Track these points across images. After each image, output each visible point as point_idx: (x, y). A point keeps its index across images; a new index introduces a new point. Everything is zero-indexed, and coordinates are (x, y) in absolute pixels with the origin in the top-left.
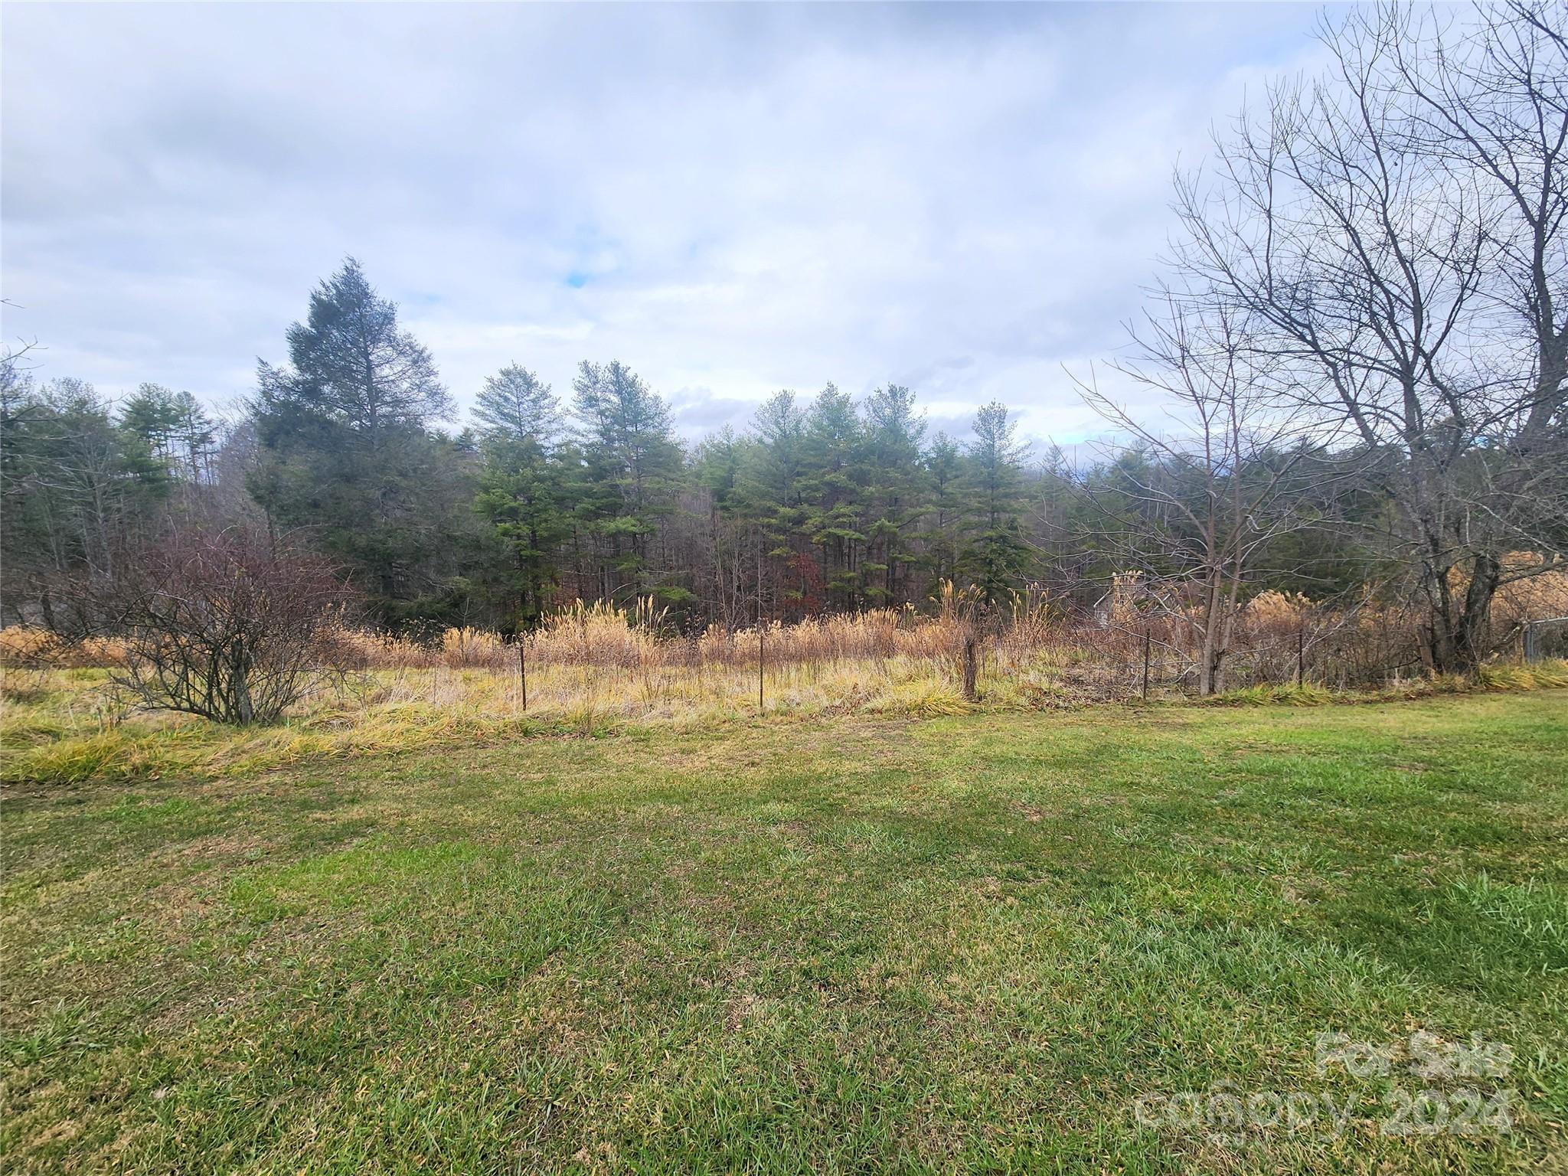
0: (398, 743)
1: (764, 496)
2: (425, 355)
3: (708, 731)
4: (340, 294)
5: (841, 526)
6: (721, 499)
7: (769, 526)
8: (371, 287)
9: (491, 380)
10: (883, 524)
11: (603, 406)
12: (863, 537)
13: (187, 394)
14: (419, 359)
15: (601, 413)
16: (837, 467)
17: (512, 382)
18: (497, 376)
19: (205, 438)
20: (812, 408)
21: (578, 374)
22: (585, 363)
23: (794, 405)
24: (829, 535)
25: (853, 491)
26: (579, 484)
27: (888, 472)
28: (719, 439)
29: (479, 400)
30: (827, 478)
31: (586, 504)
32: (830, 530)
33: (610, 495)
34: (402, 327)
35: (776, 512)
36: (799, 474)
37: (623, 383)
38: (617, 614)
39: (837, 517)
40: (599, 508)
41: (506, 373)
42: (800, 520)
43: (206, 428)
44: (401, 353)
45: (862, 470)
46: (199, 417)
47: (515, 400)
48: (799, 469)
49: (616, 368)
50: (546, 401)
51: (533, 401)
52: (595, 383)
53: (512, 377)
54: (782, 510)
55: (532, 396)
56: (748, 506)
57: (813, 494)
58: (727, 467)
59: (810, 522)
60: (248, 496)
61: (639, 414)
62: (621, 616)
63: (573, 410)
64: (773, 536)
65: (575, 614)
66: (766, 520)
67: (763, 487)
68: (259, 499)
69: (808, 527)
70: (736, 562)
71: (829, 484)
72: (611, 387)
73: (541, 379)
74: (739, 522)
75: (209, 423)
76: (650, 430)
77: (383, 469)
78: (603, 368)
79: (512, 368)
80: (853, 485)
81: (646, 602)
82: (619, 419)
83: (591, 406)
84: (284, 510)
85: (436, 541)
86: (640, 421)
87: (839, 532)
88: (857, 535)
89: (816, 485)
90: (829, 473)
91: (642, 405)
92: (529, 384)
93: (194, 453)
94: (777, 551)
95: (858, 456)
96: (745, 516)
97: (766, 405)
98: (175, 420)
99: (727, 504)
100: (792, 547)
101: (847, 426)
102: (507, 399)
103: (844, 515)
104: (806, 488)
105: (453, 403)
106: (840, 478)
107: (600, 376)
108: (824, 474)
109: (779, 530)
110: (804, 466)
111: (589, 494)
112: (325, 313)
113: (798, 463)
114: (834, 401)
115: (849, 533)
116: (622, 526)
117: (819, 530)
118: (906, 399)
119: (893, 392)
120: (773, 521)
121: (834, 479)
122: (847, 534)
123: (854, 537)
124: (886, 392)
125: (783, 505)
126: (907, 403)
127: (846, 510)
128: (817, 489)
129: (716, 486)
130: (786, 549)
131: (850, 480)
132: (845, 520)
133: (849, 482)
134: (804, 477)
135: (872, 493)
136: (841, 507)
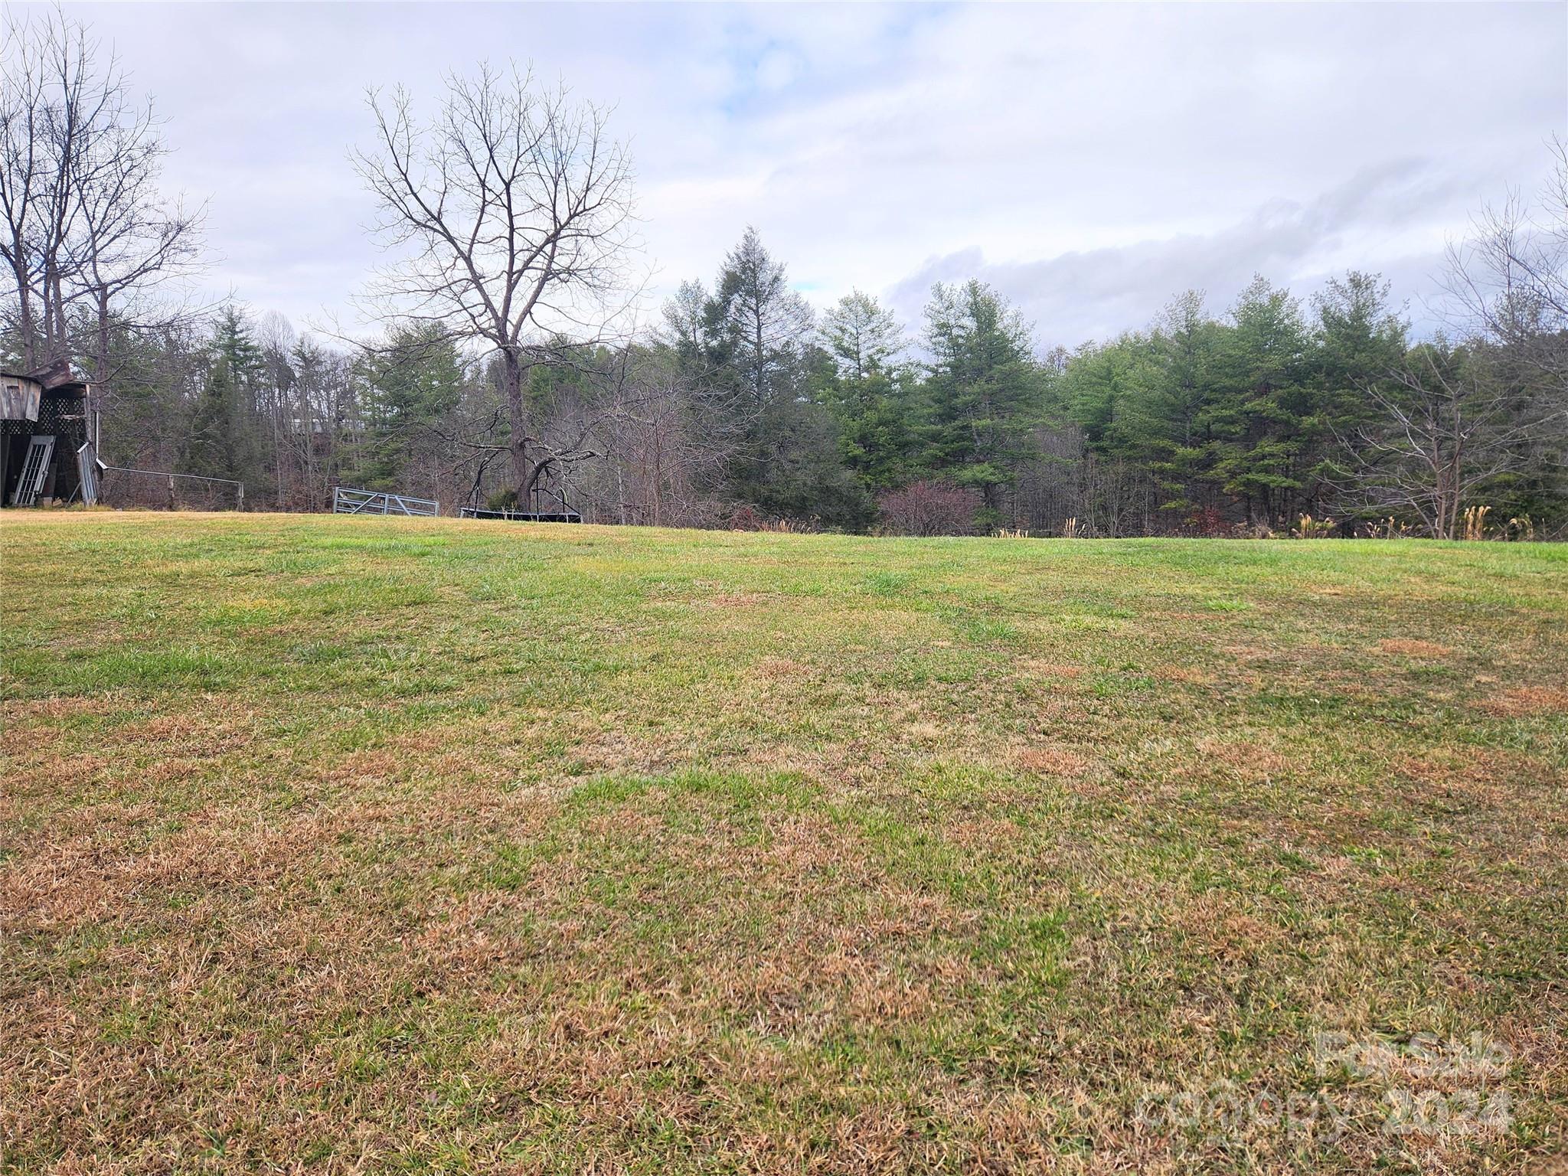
1: (1156, 433)
4: (742, 263)
5: (1267, 470)
6: (1096, 435)
7: (1162, 472)
8: (767, 252)
9: (831, 312)
11: (956, 333)
12: (1298, 484)
15: (953, 342)
16: (1264, 390)
17: (852, 311)
18: (837, 307)
21: (928, 300)
22: (939, 287)
23: (1203, 309)
24: (1248, 484)
25: (1287, 423)
26: (927, 427)
27: (1339, 395)
30: (1248, 406)
31: (933, 450)
32: (1250, 476)
33: (961, 438)
35: (1172, 453)
36: (1208, 402)
37: (984, 312)
39: (1264, 457)
40: (947, 455)
41: (845, 302)
42: (1209, 462)
45: (1301, 394)
47: (854, 331)
48: (1206, 395)
49: (974, 290)
50: (889, 330)
51: (875, 331)
52: (948, 308)
53: (852, 305)
54: (1181, 450)
55: (872, 325)
56: (1133, 447)
57: (1226, 428)
58: (1105, 396)
59: (1221, 465)
61: (996, 338)
63: (922, 341)
64: (1166, 485)
66: (1159, 464)
67: (1155, 421)
69: (1219, 471)
71: (1251, 414)
72: (966, 310)
73: (884, 306)
74: (1121, 468)
78: (958, 290)
79: (852, 296)
80: (1284, 415)
83: (942, 334)
87: (1262, 478)
88: (1288, 482)
89: (1231, 416)
90: (1247, 400)
91: (1000, 326)
92: (871, 312)
94: (1172, 504)
95: (1296, 374)
96: (1129, 458)
97: (1163, 312)
99: (1105, 444)
100: (1195, 499)
101: (1285, 332)
102: (845, 331)
103: (1272, 455)
104: (1218, 420)
106: (1268, 405)
107: (955, 298)
108: (1242, 403)
109: (1176, 477)
110: (1215, 391)
111: (935, 437)
113: (1206, 387)
114: (1265, 301)
115: (1277, 480)
116: (980, 476)
117: (1233, 475)
118: (1375, 291)
119: (1356, 283)
120: (1168, 465)
121: (1258, 408)
122: (1274, 481)
123: (1284, 485)
124: (1344, 282)
125: (1184, 444)
126: (1377, 296)
127: (1274, 449)
128: (1232, 421)
129: (1089, 420)
130: (1185, 501)
131: (1281, 409)
132: (1272, 462)
133: (1278, 411)
134: (1215, 406)
135: (1314, 425)
136: (1267, 446)
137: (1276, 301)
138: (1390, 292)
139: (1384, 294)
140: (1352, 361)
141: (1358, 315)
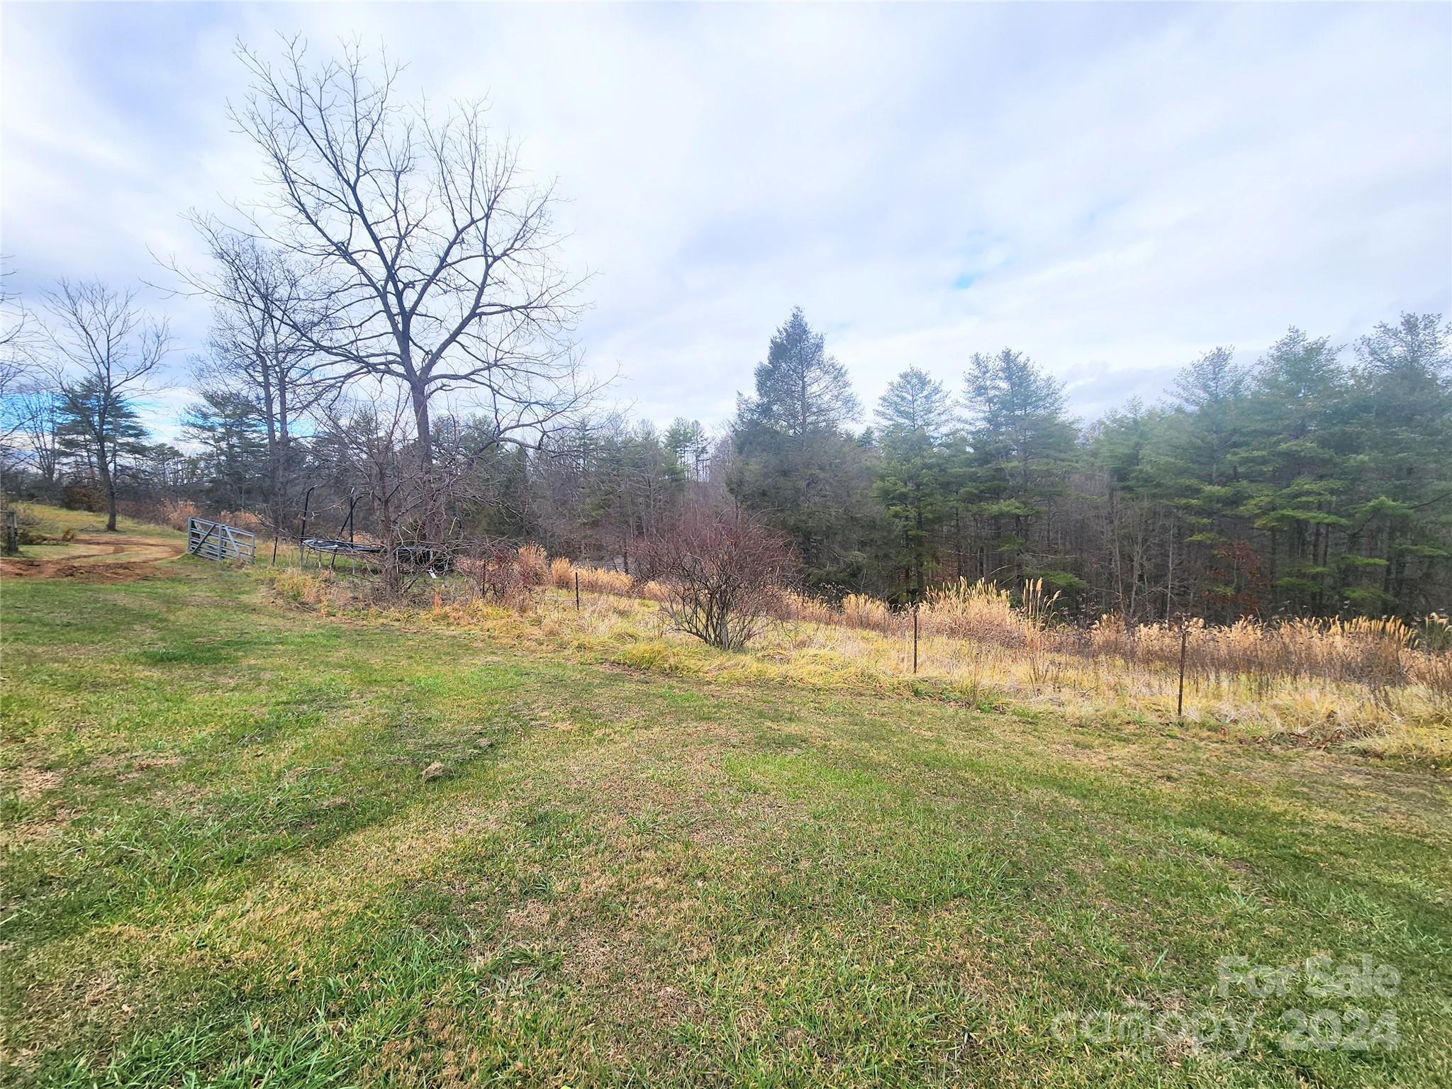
0: (819, 682)
1: (1181, 472)
2: (843, 371)
3: (1110, 729)
4: (788, 335)
5: (1306, 507)
6: (1122, 478)
7: (1188, 508)
8: (809, 326)
9: (892, 384)
10: (1382, 503)
11: (991, 393)
12: (1343, 521)
13: (696, 422)
14: (838, 374)
15: (990, 400)
16: (1300, 432)
17: (909, 383)
18: (897, 380)
19: (704, 450)
20: (1261, 362)
21: (969, 367)
22: (977, 356)
23: (1232, 362)
24: (1282, 519)
25: (1327, 462)
26: (964, 469)
27: (1395, 434)
28: (1123, 412)
29: (881, 402)
30: (1283, 446)
31: (970, 488)
32: (1285, 512)
33: (994, 478)
34: (828, 352)
35: (1198, 491)
36: (1235, 445)
37: (1014, 369)
38: (999, 595)
39: (1297, 496)
40: (983, 492)
41: (904, 376)
42: (1236, 500)
43: (705, 443)
44: (826, 372)
45: (1345, 433)
46: (702, 437)
47: (910, 398)
48: (1235, 438)
49: (1007, 356)
50: (938, 396)
51: (925, 397)
52: (985, 373)
53: (909, 378)
54: (1208, 488)
55: (925, 393)
56: (1159, 485)
57: (1258, 468)
58: (1131, 443)
59: (1252, 502)
60: (726, 489)
61: (1030, 397)
62: (1004, 597)
63: (963, 401)
64: (1193, 519)
65: (958, 592)
66: (1184, 501)
67: (1181, 463)
68: (731, 490)
69: (1251, 507)
70: (1138, 548)
71: (1288, 455)
72: (1001, 374)
73: (934, 377)
74: (1146, 503)
76: (1041, 412)
77: (808, 465)
78: (994, 358)
79: (909, 370)
80: (1328, 454)
81: (1035, 586)
82: (1006, 403)
83: (979, 395)
84: (745, 498)
85: (843, 522)
86: (1030, 404)
87: (1300, 514)
88: (1330, 519)
89: (1263, 457)
90: (1285, 440)
91: (1033, 387)
92: (923, 382)
93: (697, 461)
94: (1197, 537)
95: (1340, 416)
96: (1154, 496)
97: (1191, 368)
98: (689, 440)
99: (1131, 483)
100: (1220, 533)
101: (1322, 379)
102: (903, 399)
103: (1309, 493)
104: (1244, 462)
105: (861, 407)
106: (1305, 446)
107: (991, 365)
108: (1278, 442)
109: (1200, 512)
110: (1244, 435)
111: (974, 478)
112: (780, 351)
113: (1234, 431)
114: (1299, 349)
115: (1314, 516)
116: (1006, 509)
117: (1265, 512)
118: (1436, 330)
119: (1410, 325)
120: (1194, 502)
121: (1295, 448)
122: (1314, 518)
123: (1326, 521)
124: (1396, 325)
125: (1210, 483)
126: (1438, 335)
127: (1314, 487)
128: (1264, 461)
129: (1117, 464)
130: (1212, 535)
131: (1323, 448)
132: (1310, 499)
133: (1320, 451)
134: (1244, 448)
135: (1363, 462)
136: (1305, 483)
137: (1314, 351)
140: (1410, 399)
141: (1415, 355)
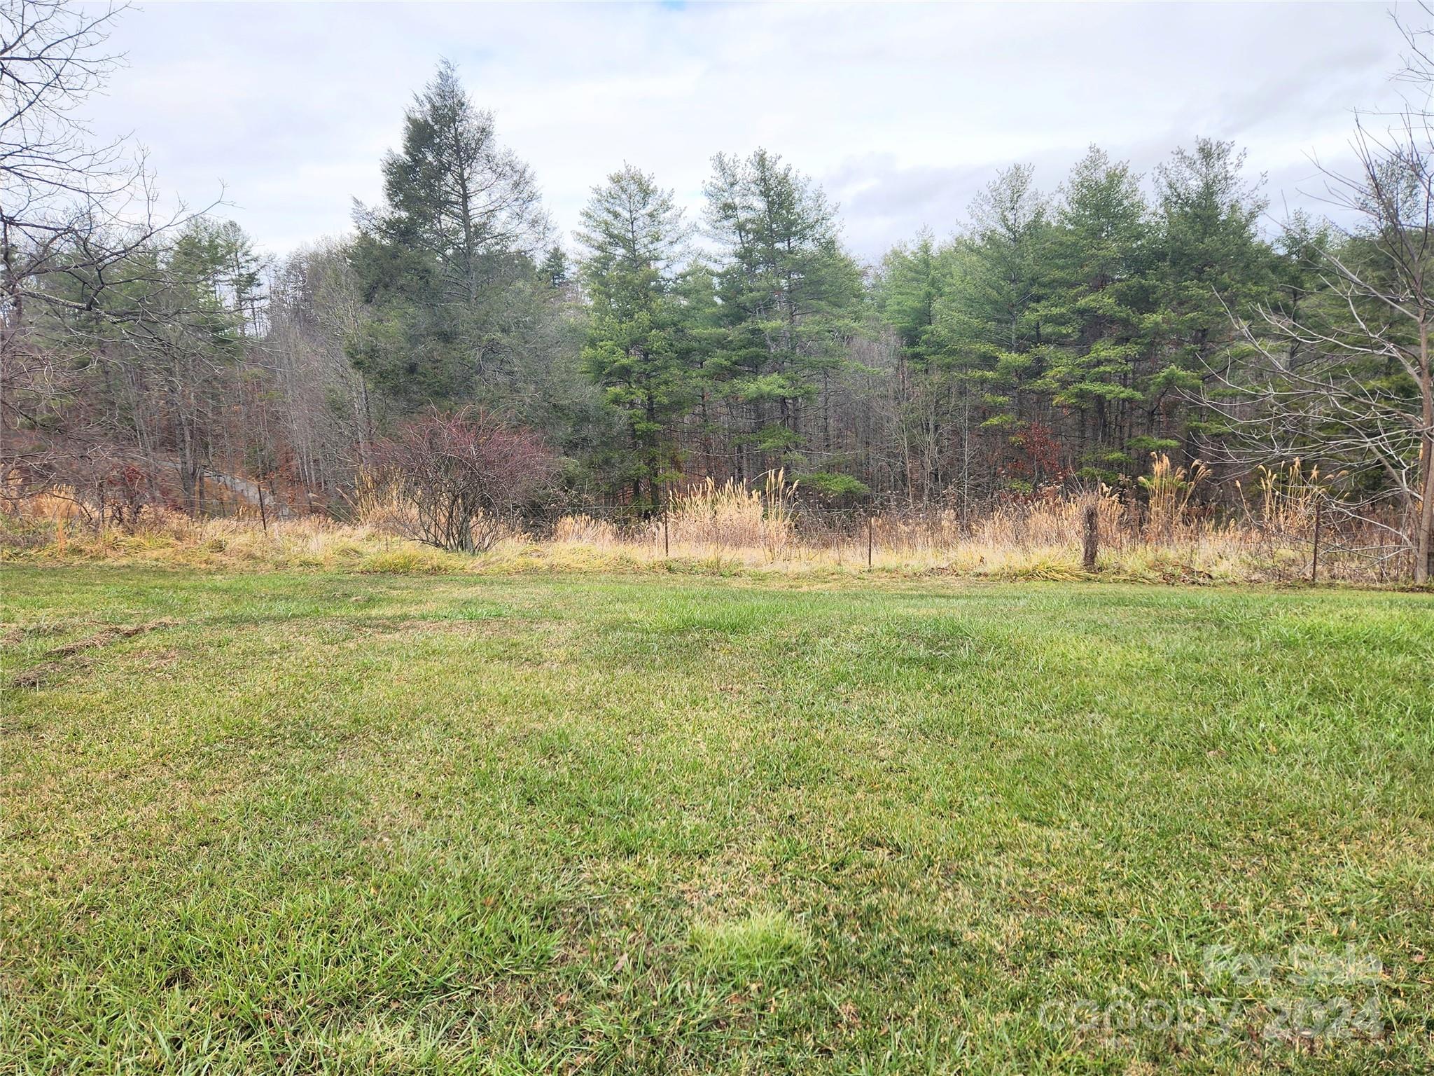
1: (978, 335)
2: (527, 175)
4: (435, 108)
5: (1103, 379)
6: (912, 342)
7: (983, 381)
8: (468, 95)
9: (597, 191)
10: (1172, 373)
11: (743, 215)
12: (1138, 395)
13: (233, 224)
14: (520, 181)
15: (740, 227)
16: (1100, 283)
17: (624, 191)
18: (606, 185)
19: (251, 280)
20: (1061, 190)
21: (709, 174)
22: (720, 157)
23: (1031, 188)
24: (1082, 395)
25: (1126, 323)
26: (710, 330)
28: (911, 249)
29: (583, 219)
30: (1082, 302)
31: (719, 358)
32: (1083, 386)
33: (750, 343)
34: (500, 144)
35: (996, 359)
36: (1038, 299)
37: (770, 180)
38: (750, 496)
39: (1099, 363)
40: (736, 363)
41: (617, 180)
42: (1038, 369)
43: (253, 267)
44: (501, 175)
45: (1142, 287)
46: (246, 254)
47: (627, 215)
48: (1034, 290)
49: (762, 162)
50: (668, 214)
51: (651, 215)
52: (732, 185)
53: (624, 183)
54: (1005, 356)
55: (649, 208)
56: (952, 352)
57: (1057, 329)
58: (922, 294)
59: (1051, 373)
60: (348, 362)
61: (793, 223)
62: (755, 498)
63: (704, 226)
64: (988, 397)
65: (704, 493)
66: (979, 373)
67: (976, 323)
68: (358, 365)
69: (1049, 380)
70: (930, 438)
71: (1082, 312)
72: (754, 188)
73: (661, 183)
74: (937, 377)
75: (256, 260)
76: (809, 246)
78: (743, 162)
79: (623, 170)
80: (1123, 312)
81: (776, 476)
82: (764, 233)
83: (727, 217)
84: (384, 375)
85: (540, 413)
86: (795, 234)
87: (1097, 388)
88: (1127, 393)
89: (1062, 315)
90: (1083, 295)
91: (798, 208)
92: (646, 192)
93: (240, 300)
94: (994, 421)
95: (1138, 264)
96: (949, 367)
97: (986, 192)
98: (219, 260)
99: (921, 349)
100: (1020, 413)
101: (1125, 216)
102: (616, 215)
103: (1109, 361)
104: (1048, 319)
105: (557, 233)
106: (1104, 301)
107: (739, 174)
108: (1076, 297)
109: (998, 388)
110: (1044, 285)
111: (722, 343)
112: (420, 135)
113: (1034, 280)
114: (1101, 176)
115: (1114, 391)
116: (766, 389)
117: (1064, 384)
118: (1228, 162)
119: (1207, 153)
120: (990, 374)
121: (1093, 304)
122: (1110, 392)
123: (1122, 395)
124: (1192, 152)
125: (1009, 349)
126: (1230, 168)
127: (1111, 353)
128: (1059, 321)
129: (906, 323)
130: (1011, 417)
131: (1119, 305)
132: (1108, 369)
133: (1116, 308)
134: (1044, 303)
135: (1157, 324)
136: (1103, 349)
137: (1114, 178)
138: (1246, 162)
139: (1239, 165)
140: (1202, 246)
141: (1209, 191)
